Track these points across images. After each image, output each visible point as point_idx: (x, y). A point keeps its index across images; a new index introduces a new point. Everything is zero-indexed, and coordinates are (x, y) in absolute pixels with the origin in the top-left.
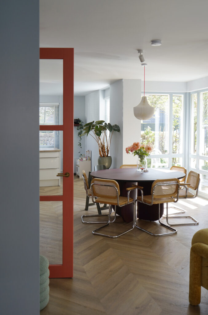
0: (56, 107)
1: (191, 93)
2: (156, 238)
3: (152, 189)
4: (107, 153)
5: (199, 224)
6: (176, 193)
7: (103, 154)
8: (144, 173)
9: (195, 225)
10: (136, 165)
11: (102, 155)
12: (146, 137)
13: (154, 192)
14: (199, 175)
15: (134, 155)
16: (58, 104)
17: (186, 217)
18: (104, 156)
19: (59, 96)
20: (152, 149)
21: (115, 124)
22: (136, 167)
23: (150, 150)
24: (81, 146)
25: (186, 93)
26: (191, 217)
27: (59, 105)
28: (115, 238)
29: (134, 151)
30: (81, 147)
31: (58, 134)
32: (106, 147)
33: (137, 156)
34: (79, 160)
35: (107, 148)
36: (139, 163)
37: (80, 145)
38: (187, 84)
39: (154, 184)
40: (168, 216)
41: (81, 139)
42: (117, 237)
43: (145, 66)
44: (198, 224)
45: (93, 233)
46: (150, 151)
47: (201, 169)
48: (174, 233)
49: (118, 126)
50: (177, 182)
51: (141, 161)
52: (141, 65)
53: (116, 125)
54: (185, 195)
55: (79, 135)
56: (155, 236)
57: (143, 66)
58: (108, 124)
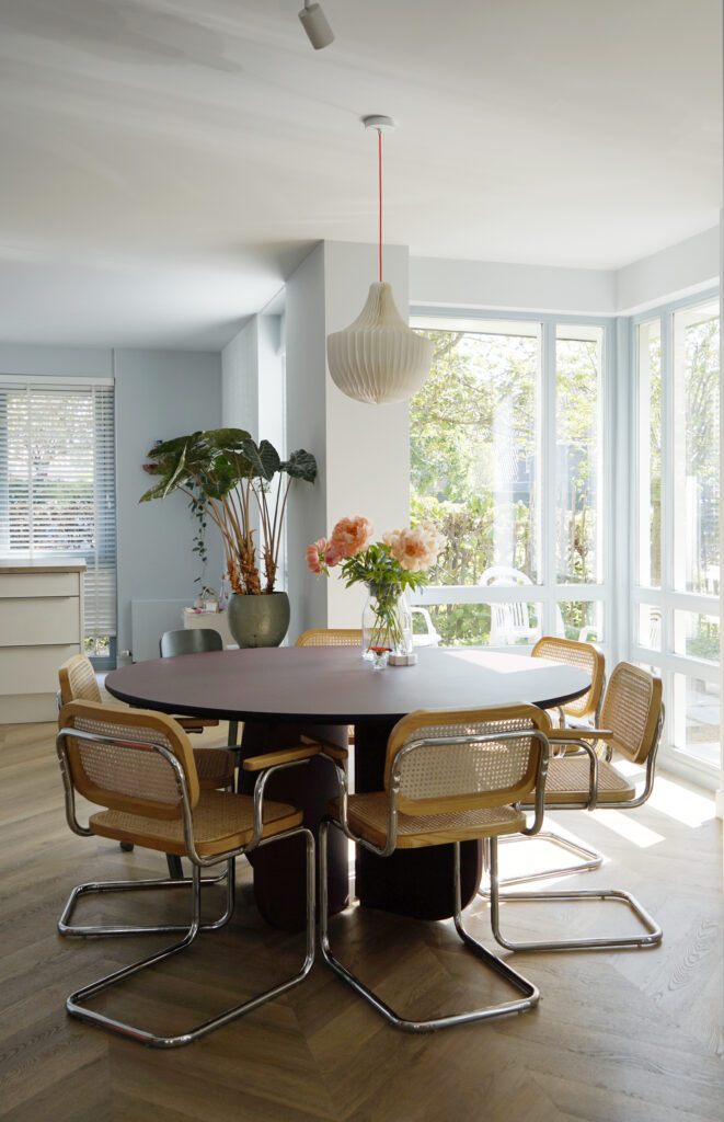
0: (102, 394)
1: (636, 322)
2: (415, 1045)
3: (387, 765)
4: (268, 576)
5: (663, 940)
6: (530, 783)
7: (248, 582)
8: (388, 672)
9: (640, 949)
10: (358, 633)
11: (244, 587)
12: (477, 521)
13: (397, 785)
14: (658, 683)
15: (349, 584)
16: (108, 382)
17: (603, 896)
18: (250, 592)
19: (113, 350)
20: (427, 549)
21: (298, 450)
22: (357, 641)
23: (419, 556)
24: (205, 555)
25: (615, 320)
26: (627, 894)
27: (114, 387)
28: (178, 1046)
29: (344, 562)
30: (204, 559)
31: (110, 505)
32: (262, 551)
33: (361, 587)
34: (190, 610)
35: (266, 557)
36: (371, 620)
37: (203, 551)
38: (619, 279)
39: (398, 736)
40: (501, 891)
41: (204, 525)
42: (186, 1038)
43: (384, 128)
44: (657, 942)
45: (72, 1008)
46: (418, 560)
47: (681, 649)
48: (519, 1010)
49: (311, 457)
50: (535, 727)
51: (381, 612)
52: (363, 125)
53: (303, 452)
54: (587, 791)
55: (197, 511)
56: (411, 1031)
57: (372, 130)
58: (259, 446)
